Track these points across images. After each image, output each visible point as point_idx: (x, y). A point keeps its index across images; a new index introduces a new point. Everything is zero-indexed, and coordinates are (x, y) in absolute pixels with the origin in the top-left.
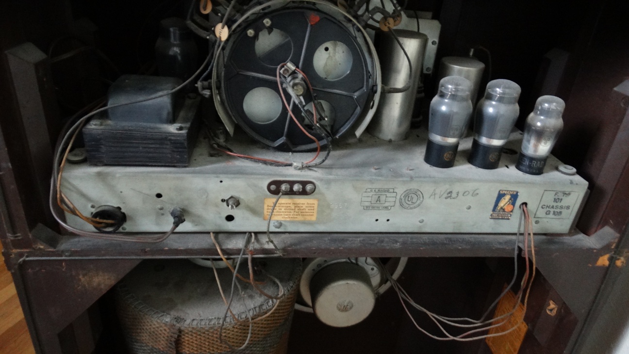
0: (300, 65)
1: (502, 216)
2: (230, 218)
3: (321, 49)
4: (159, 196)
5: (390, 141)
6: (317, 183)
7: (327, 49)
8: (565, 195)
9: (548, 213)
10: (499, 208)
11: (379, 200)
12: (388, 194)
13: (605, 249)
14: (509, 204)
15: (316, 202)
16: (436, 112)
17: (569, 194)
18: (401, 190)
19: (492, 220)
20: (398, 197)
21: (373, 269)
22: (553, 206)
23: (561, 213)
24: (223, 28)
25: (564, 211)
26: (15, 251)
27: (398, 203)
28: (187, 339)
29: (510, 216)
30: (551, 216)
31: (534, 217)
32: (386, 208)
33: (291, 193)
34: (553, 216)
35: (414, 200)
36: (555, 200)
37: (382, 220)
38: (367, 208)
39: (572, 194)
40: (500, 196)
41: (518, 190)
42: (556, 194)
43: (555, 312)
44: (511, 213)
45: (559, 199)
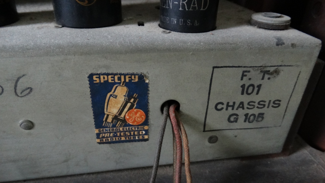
1: (125, 136)
8: (267, 76)
9: (232, 119)
10: (110, 120)
14: (131, 108)
17: (277, 72)
19: (105, 147)
22: (242, 103)
23: (261, 115)
25: (269, 112)
29: (146, 134)
30: (241, 123)
31: (204, 131)
34: (247, 125)
36: (244, 90)
39: (284, 72)
41: (143, 71)
42: (243, 75)
44: (146, 128)
45: (253, 85)
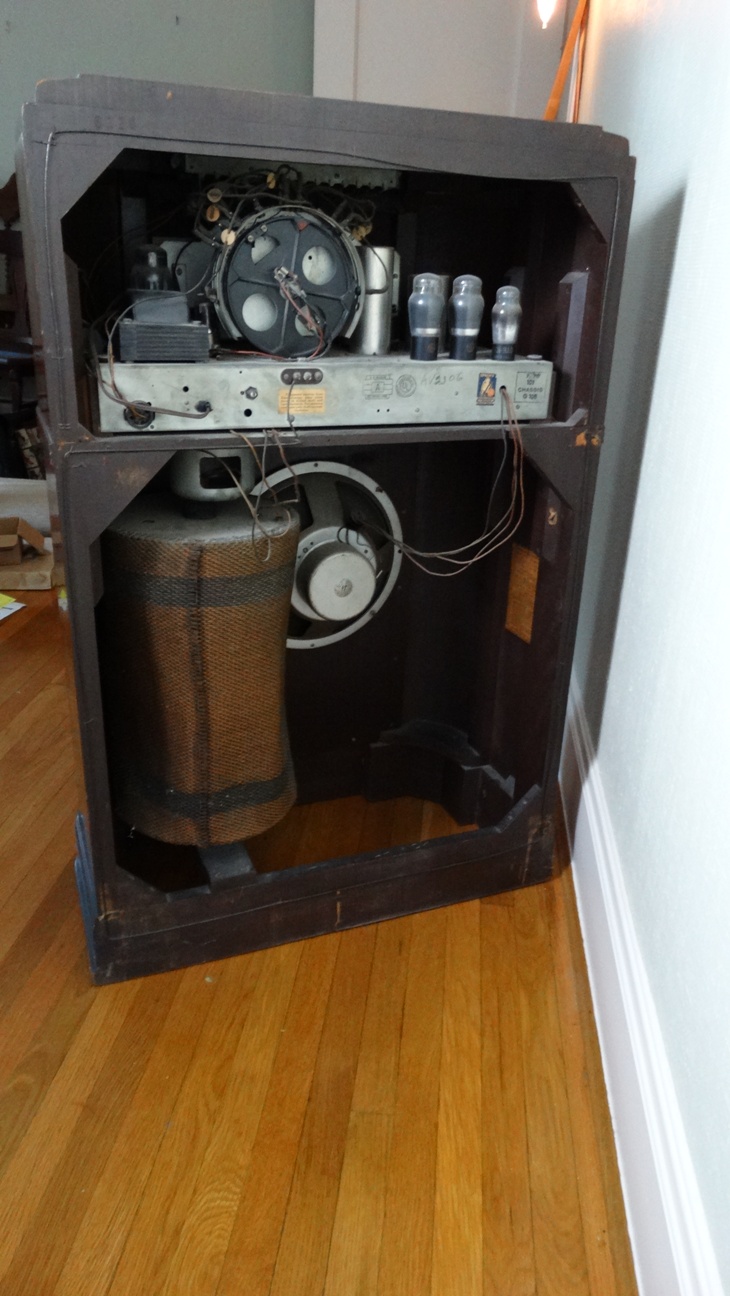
0: (293, 267)
1: (486, 401)
2: (248, 413)
3: (306, 258)
4: (186, 389)
5: (375, 354)
6: (323, 371)
7: (310, 258)
8: (537, 377)
9: (525, 397)
10: (482, 393)
11: (378, 388)
12: (386, 382)
13: (579, 426)
14: (490, 388)
15: (323, 392)
16: (415, 307)
17: (540, 376)
18: (396, 377)
19: (478, 407)
20: (394, 384)
21: (366, 552)
22: (528, 389)
23: (535, 396)
24: (229, 233)
25: (539, 394)
26: (63, 443)
27: (395, 392)
28: (208, 558)
29: (493, 401)
30: (528, 399)
31: (515, 402)
32: (385, 396)
33: (302, 381)
34: (530, 400)
35: (409, 387)
36: (529, 383)
37: (383, 410)
38: (369, 397)
39: (542, 375)
40: (482, 380)
42: (528, 376)
43: (556, 519)
44: (493, 399)
45: (532, 381)
